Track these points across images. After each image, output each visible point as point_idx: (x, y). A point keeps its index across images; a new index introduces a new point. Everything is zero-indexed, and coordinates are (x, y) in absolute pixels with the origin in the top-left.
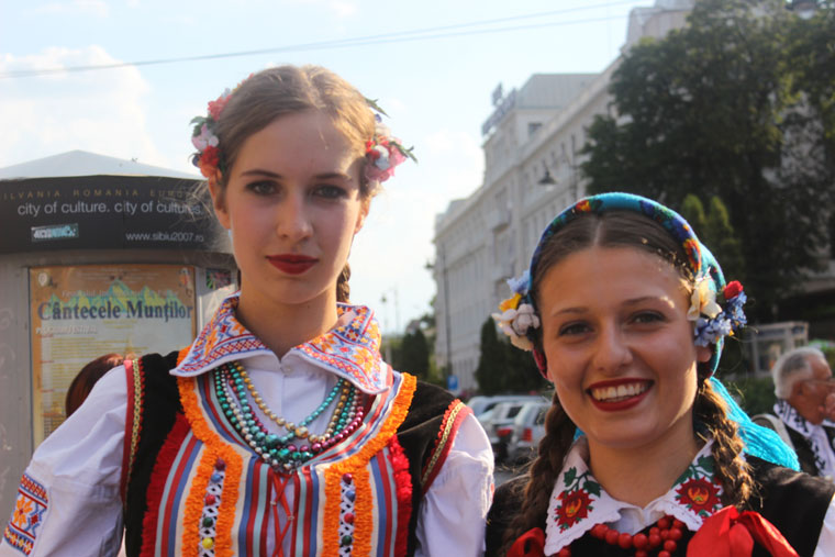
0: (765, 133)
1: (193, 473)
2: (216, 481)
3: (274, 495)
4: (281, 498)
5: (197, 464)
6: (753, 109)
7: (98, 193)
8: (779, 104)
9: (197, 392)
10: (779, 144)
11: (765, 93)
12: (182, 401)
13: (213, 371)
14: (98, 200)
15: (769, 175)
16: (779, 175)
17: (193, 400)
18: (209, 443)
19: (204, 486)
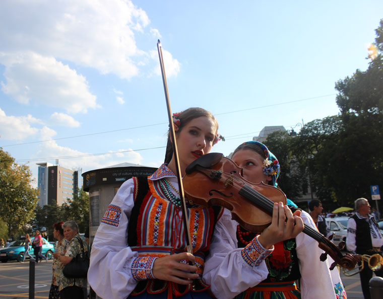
0: (286, 165)
1: (153, 205)
2: (159, 208)
3: (176, 213)
4: (178, 214)
5: (154, 203)
6: (283, 160)
7: (130, 171)
8: (289, 158)
9: (153, 185)
10: (289, 167)
11: (286, 156)
12: (150, 187)
13: (159, 180)
14: (130, 172)
15: (288, 175)
16: (290, 175)
17: (152, 187)
18: (157, 198)
19: (156, 209)
